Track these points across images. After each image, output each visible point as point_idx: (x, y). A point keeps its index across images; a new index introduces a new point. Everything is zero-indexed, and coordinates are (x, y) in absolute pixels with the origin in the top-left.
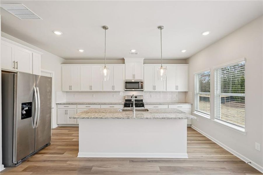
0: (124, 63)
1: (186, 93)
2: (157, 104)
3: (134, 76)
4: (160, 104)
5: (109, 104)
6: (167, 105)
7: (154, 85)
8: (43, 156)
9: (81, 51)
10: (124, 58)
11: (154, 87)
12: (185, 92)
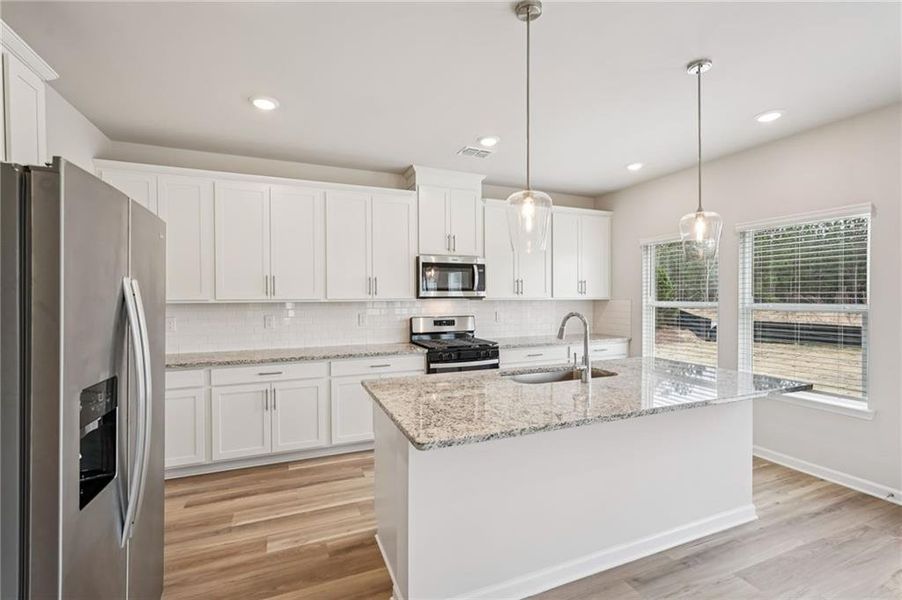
0: (411, 187)
1: (597, 304)
2: (539, 345)
3: (451, 241)
4: (548, 345)
5: (366, 355)
6: (566, 347)
7: (517, 277)
10: (415, 168)
11: (518, 286)
12: (594, 301)
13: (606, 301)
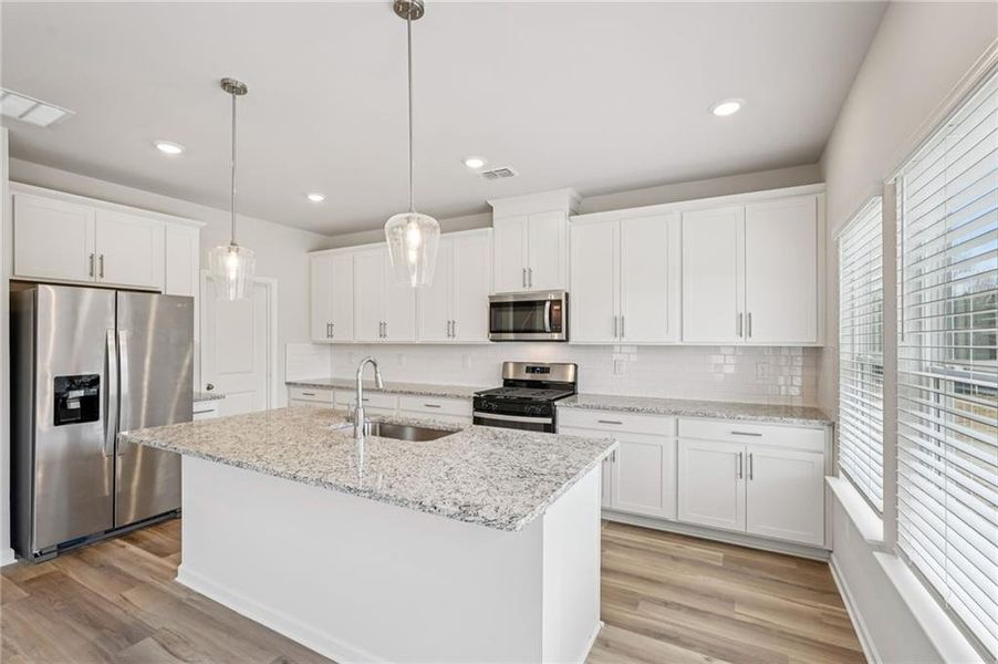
2: (614, 409)
3: (527, 273)
4: (630, 410)
5: (421, 394)
6: (671, 420)
7: (617, 314)
8: (123, 547)
9: (316, 198)
10: (490, 203)
11: (618, 325)
13: (821, 348)
